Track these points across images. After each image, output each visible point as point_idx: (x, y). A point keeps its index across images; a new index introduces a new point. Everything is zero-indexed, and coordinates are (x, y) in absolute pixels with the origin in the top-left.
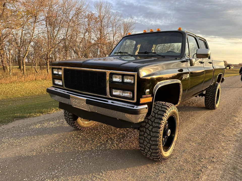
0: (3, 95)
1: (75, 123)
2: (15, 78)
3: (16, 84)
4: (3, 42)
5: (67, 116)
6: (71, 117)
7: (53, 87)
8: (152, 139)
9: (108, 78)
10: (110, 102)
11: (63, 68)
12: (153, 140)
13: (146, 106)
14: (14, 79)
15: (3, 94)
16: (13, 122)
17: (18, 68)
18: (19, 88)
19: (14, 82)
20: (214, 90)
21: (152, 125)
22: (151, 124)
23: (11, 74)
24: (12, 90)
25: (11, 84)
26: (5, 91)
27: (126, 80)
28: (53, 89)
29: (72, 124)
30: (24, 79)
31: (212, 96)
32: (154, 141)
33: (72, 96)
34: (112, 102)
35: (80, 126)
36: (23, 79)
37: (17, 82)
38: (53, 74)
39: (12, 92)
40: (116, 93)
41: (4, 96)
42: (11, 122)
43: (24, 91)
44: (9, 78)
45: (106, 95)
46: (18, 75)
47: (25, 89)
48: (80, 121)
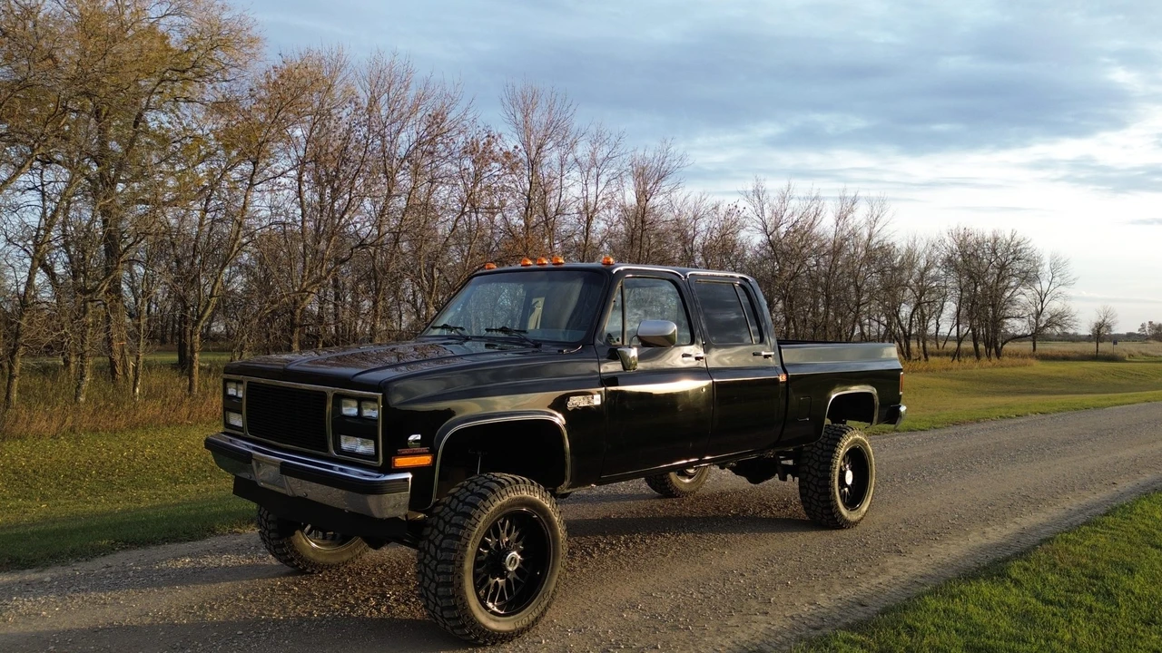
0: (93, 476)
1: (283, 545)
2: (152, 409)
3: (155, 431)
4: (118, 264)
5: (263, 523)
6: (272, 527)
7: (225, 433)
8: (440, 567)
9: (329, 406)
10: (337, 469)
11: (246, 379)
12: (441, 570)
13: (409, 476)
14: (149, 412)
15: (97, 472)
16: (111, 556)
17: (174, 366)
18: (161, 448)
19: (144, 425)
20: (827, 451)
21: (442, 532)
22: (441, 529)
23: (137, 390)
24: (135, 457)
25: (134, 435)
26: (103, 463)
27: (367, 413)
28: (225, 440)
29: (278, 551)
30: (189, 415)
31: (819, 475)
32: (443, 573)
33: (258, 456)
34: (341, 470)
35: (302, 559)
36: (185, 411)
37: (158, 425)
38: (227, 397)
39: (133, 467)
40: (348, 443)
41: (98, 482)
42: (104, 555)
43: (179, 462)
44: (129, 409)
45: (326, 450)
46: (166, 397)
47: (185, 454)
48: (302, 543)
